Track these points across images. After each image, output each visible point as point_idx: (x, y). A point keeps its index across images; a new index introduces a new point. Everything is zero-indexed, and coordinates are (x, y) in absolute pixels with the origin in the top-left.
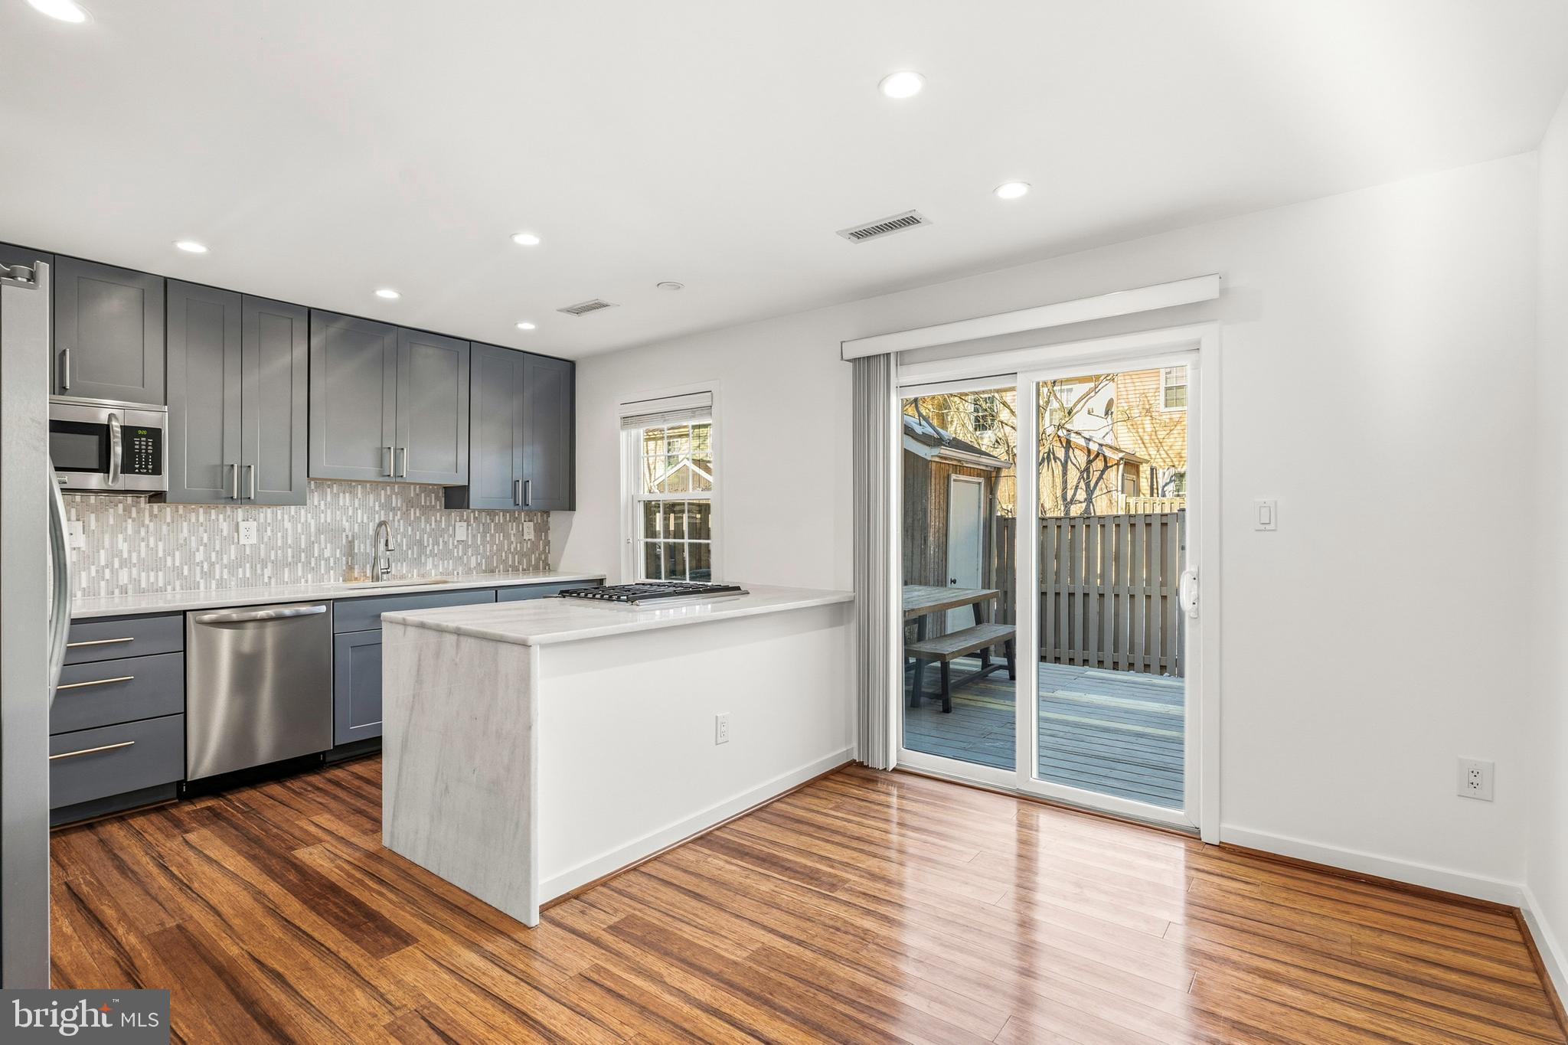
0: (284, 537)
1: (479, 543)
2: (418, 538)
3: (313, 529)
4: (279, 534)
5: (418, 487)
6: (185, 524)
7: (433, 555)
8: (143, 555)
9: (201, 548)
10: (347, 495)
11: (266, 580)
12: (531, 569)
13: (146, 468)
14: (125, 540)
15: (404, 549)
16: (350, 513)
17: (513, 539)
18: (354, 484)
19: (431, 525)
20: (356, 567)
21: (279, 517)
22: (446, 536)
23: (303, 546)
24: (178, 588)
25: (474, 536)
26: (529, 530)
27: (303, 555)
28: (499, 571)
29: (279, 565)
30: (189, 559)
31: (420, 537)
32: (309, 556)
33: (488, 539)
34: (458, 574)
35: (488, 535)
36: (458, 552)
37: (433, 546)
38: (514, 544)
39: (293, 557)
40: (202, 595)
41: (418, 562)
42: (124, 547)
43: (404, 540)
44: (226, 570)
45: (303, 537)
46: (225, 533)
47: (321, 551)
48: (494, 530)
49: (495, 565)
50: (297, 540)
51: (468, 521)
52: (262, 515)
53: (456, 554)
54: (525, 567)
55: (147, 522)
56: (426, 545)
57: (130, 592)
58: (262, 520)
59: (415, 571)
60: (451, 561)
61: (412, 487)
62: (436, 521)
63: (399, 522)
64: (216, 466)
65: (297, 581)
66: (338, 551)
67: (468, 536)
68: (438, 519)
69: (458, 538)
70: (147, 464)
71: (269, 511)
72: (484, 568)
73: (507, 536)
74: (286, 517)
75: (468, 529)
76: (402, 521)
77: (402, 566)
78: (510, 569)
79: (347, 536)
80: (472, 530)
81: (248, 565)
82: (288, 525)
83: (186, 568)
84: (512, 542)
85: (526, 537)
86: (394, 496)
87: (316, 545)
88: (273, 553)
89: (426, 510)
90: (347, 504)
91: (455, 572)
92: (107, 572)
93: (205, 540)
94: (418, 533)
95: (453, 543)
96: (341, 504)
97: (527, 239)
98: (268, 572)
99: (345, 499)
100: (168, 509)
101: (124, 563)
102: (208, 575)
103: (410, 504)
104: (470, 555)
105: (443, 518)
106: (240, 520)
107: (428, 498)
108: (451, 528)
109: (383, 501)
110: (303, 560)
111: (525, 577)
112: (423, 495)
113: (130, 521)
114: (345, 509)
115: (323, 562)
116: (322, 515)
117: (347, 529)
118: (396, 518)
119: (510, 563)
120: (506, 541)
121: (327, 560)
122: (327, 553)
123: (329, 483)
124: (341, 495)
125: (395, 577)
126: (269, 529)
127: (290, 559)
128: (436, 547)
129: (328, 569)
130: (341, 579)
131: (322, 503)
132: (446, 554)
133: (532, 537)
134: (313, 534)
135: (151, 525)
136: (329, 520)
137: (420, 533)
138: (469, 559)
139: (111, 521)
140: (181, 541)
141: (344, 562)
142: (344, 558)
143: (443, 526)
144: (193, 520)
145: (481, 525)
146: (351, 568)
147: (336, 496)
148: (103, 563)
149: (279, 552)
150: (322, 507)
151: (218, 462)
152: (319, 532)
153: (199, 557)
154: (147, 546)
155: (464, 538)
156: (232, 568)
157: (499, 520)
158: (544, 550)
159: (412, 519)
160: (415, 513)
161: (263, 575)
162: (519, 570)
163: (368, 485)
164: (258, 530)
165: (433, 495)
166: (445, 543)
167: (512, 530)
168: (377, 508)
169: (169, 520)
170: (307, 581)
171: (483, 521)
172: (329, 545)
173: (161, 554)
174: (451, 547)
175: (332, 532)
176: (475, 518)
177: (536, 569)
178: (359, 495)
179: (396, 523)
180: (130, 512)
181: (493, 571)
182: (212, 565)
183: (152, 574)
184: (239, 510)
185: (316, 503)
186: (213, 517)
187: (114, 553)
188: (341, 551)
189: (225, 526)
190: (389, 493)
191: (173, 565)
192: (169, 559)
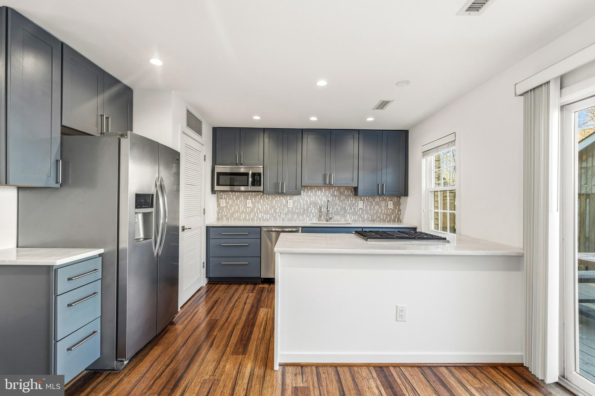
0: (300, 205)
1: (368, 209)
2: (344, 207)
3: (309, 203)
4: (299, 204)
5: (344, 188)
6: (274, 201)
7: (349, 213)
8: (264, 210)
9: (278, 208)
10: (320, 191)
11: (295, 219)
12: (391, 221)
13: (258, 184)
14: (260, 205)
15: (339, 211)
16: (320, 198)
17: (383, 208)
18: (322, 187)
19: (349, 202)
20: (322, 216)
21: (299, 199)
22: (355, 206)
23: (306, 208)
24: (272, 219)
25: (366, 206)
26: (391, 205)
27: (306, 211)
28: (377, 221)
29: (299, 214)
30: (275, 211)
31: (345, 206)
32: (308, 212)
33: (372, 208)
34: (359, 221)
35: (372, 206)
36: (359, 213)
37: (350, 210)
38: (384, 210)
39: (303, 212)
40: (278, 222)
41: (344, 216)
42: (260, 207)
43: (339, 207)
44: (284, 215)
45: (306, 205)
46: (284, 204)
47: (311, 212)
48: (375, 204)
49: (375, 218)
50: (304, 206)
51: (364, 202)
52: (294, 198)
53: (358, 213)
54: (389, 220)
55: (265, 199)
56: (347, 209)
57: (261, 220)
58: (294, 200)
59: (343, 219)
60: (357, 216)
61: (342, 188)
62: (351, 201)
63: (337, 200)
64: (276, 183)
65: (304, 220)
66: (316, 210)
67: (363, 206)
68: (352, 200)
69: (359, 207)
70: (258, 183)
71: (296, 197)
72: (370, 219)
73: (380, 207)
74: (301, 199)
75: (363, 204)
76: (338, 201)
77: (338, 217)
78: (382, 220)
79: (319, 205)
80: (365, 204)
81: (290, 214)
82: (301, 201)
83: (274, 214)
84: (383, 209)
85: (389, 207)
86: (335, 191)
87: (310, 208)
88: (297, 210)
89: (347, 197)
90: (320, 194)
91: (358, 220)
92: (256, 214)
93: (279, 206)
94: (344, 205)
95: (357, 209)
96: (318, 194)
97: (322, 83)
98: (295, 216)
99: (319, 193)
100: (270, 196)
101: (260, 212)
102: (279, 216)
103: (341, 194)
104: (364, 214)
105: (354, 199)
106: (288, 199)
107: (348, 192)
108: (357, 203)
109: (331, 193)
110: (306, 213)
111: (388, 224)
112: (346, 190)
113: (262, 200)
114: (319, 196)
115: (312, 214)
116: (312, 198)
117: (319, 203)
118: (336, 199)
119: (382, 218)
120: (380, 209)
121: (313, 213)
122: (313, 211)
123: (314, 187)
124: (318, 191)
125: (335, 221)
126: (296, 203)
127: (302, 213)
128: (351, 210)
129: (313, 217)
130: (317, 220)
131: (312, 194)
132: (355, 213)
133: (392, 207)
134: (309, 205)
135: (266, 201)
136: (314, 200)
137: (345, 205)
138: (364, 216)
139: (257, 200)
140: (273, 206)
141: (318, 214)
142: (318, 213)
143: (354, 203)
144: (276, 200)
145: (369, 202)
146: (320, 216)
147: (316, 191)
148: (255, 212)
149: (299, 210)
150: (312, 195)
151: (277, 182)
152: (311, 204)
153: (278, 211)
154: (265, 207)
155: (362, 207)
156: (286, 215)
157: (377, 200)
158: (398, 213)
159: (342, 200)
160: (343, 198)
161: (294, 217)
162: (386, 221)
163: (327, 187)
164: (293, 203)
165: (350, 191)
166: (354, 209)
167: (383, 204)
168: (329, 196)
169: (270, 200)
170: (307, 220)
171: (370, 201)
172: (313, 208)
173: (268, 210)
174: (357, 211)
175: (315, 204)
176: (367, 200)
177: (394, 221)
178: (324, 191)
179: (336, 201)
180: (262, 197)
181: (374, 221)
182: (281, 213)
183: (266, 215)
184: (288, 197)
185: (310, 194)
186: (281, 199)
187: (258, 209)
188: (317, 210)
189: (284, 201)
190: (333, 190)
191: (271, 213)
192: (270, 211)
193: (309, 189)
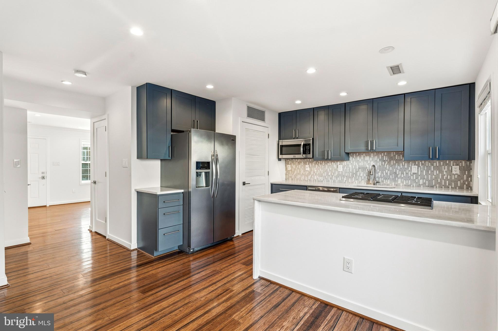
0: (349, 170)
1: (424, 174)
2: (394, 171)
3: (357, 167)
4: (348, 169)
5: (394, 153)
6: (327, 165)
7: (401, 178)
8: (319, 173)
9: (330, 172)
10: (368, 157)
11: (345, 181)
12: (457, 188)
13: (308, 153)
14: (316, 169)
15: (389, 175)
16: (369, 163)
17: (445, 173)
18: (370, 153)
19: (400, 167)
20: (371, 180)
21: (348, 164)
22: (407, 171)
23: (354, 172)
24: (325, 181)
25: (421, 171)
26: (456, 170)
27: (354, 175)
28: (436, 187)
29: (348, 177)
30: (328, 174)
31: (395, 171)
32: (356, 175)
33: (430, 173)
34: (413, 186)
35: (430, 171)
36: (413, 177)
37: (401, 174)
38: (446, 176)
39: (352, 175)
40: (330, 183)
41: (394, 180)
42: (316, 171)
43: (389, 172)
44: (335, 178)
45: (354, 169)
46: (335, 168)
47: (360, 175)
48: (433, 169)
49: (434, 184)
50: (353, 170)
51: (419, 166)
53: (412, 178)
54: (453, 186)
55: (320, 165)
56: (398, 174)
57: (317, 181)
58: (344, 165)
59: (393, 183)
60: (410, 181)
61: (392, 153)
62: (402, 165)
63: (386, 165)
64: (323, 151)
65: (352, 183)
66: (365, 174)
67: (418, 171)
68: (404, 164)
69: (413, 172)
71: (345, 162)
72: (427, 185)
73: (441, 171)
74: (350, 164)
75: (418, 169)
76: (388, 165)
77: (388, 181)
78: (443, 187)
79: (368, 170)
80: (421, 169)
81: (340, 177)
82: (350, 166)
83: (327, 176)
84: (445, 175)
85: (454, 172)
86: (385, 156)
87: (358, 172)
88: (346, 174)
89: (398, 161)
90: (368, 159)
91: (412, 186)
92: (313, 176)
93: (331, 170)
94: (394, 169)
95: (411, 174)
96: (366, 159)
98: (345, 179)
99: (367, 158)
100: (324, 162)
101: (316, 174)
102: (331, 179)
103: (391, 159)
104: (419, 178)
105: (406, 164)
106: (338, 164)
107: (399, 157)
108: (409, 168)
109: (380, 158)
110: (354, 176)
111: (453, 191)
112: (397, 155)
113: (317, 165)
114: (367, 161)
115: (360, 177)
116: (360, 163)
117: (368, 168)
118: (386, 164)
119: (443, 184)
120: (440, 174)
121: (361, 177)
122: (361, 175)
123: (362, 153)
124: (366, 157)
125: (384, 184)
126: (345, 167)
127: (351, 176)
128: (402, 175)
129: (362, 180)
130: (366, 183)
131: (360, 159)
132: (407, 178)
133: (458, 172)
134: (357, 169)
135: (320, 166)
136: (362, 165)
137: (395, 170)
138: (419, 181)
139: (313, 165)
140: (326, 170)
141: (367, 178)
142: (367, 177)
143: (406, 167)
144: (328, 165)
145: (426, 167)
146: (369, 180)
147: (365, 157)
148: (312, 174)
149: (348, 174)
150: (360, 161)
152: (359, 168)
153: (330, 174)
154: (320, 171)
155: (416, 172)
156: (337, 177)
157: (436, 165)
158: (467, 180)
159: (392, 164)
160: (393, 162)
161: (344, 180)
162: (449, 188)
163: (375, 153)
164: (343, 167)
165: (401, 155)
166: (407, 173)
167: (445, 169)
168: (378, 160)
169: (324, 164)
170: (355, 183)
171: (427, 165)
172: (362, 172)
173: (322, 173)
174: (410, 175)
175: (364, 169)
176: (422, 164)
177: (461, 188)
178: (372, 157)
179: (386, 166)
180: (317, 163)
181: (432, 187)
182: (332, 176)
183: (320, 177)
184: (338, 162)
185: (358, 159)
186: (333, 164)
187: (314, 172)
188: (366, 174)
189: (335, 166)
190: (382, 155)
191: (324, 175)
192: (324, 174)
193: (357, 155)
